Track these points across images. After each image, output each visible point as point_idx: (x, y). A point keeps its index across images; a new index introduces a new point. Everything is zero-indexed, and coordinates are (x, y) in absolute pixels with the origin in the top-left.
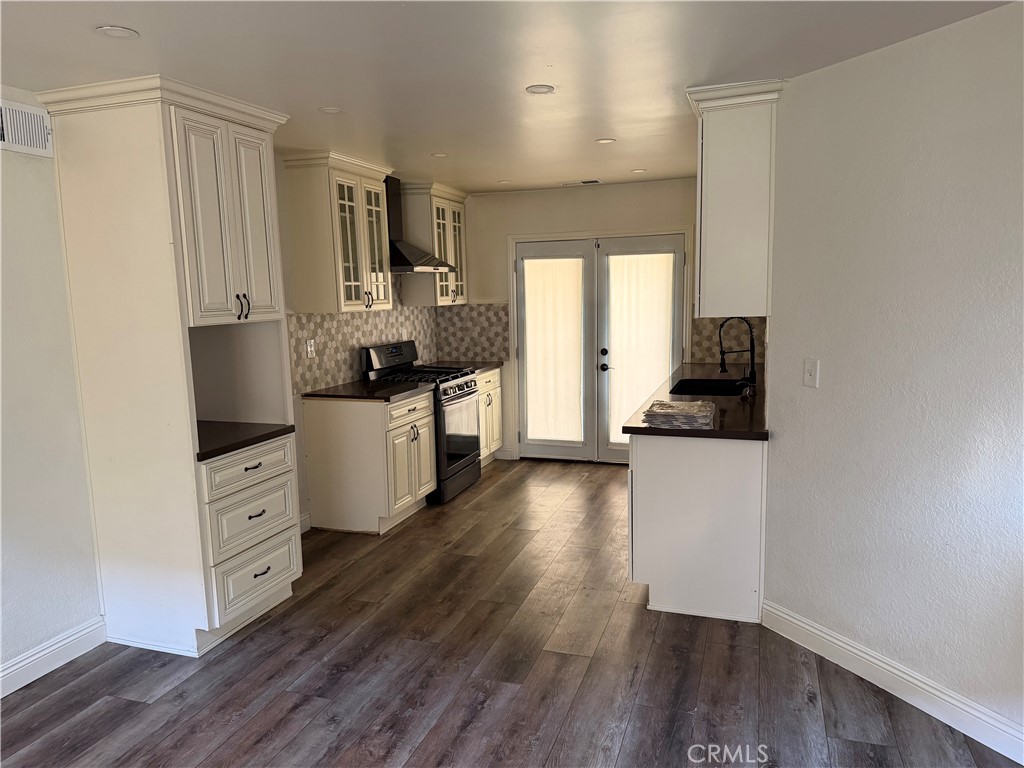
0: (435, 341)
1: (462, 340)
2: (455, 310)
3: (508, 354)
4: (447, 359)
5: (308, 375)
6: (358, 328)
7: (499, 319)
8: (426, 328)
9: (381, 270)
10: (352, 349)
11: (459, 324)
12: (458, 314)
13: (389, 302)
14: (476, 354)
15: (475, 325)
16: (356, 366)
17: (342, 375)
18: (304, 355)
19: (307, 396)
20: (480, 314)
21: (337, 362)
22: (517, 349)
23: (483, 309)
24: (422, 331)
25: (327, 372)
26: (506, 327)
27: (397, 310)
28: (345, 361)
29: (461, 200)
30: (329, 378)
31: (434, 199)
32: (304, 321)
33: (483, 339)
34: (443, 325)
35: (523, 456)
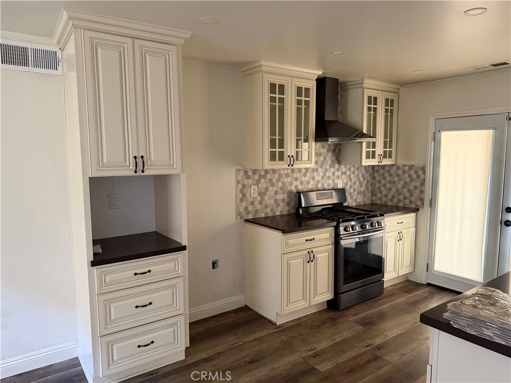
0: (370, 188)
1: (390, 189)
2: (387, 169)
3: (423, 204)
4: (379, 202)
5: (250, 208)
6: (296, 179)
7: (418, 177)
8: (362, 179)
9: (306, 140)
10: (291, 192)
11: (389, 179)
12: (389, 171)
13: (311, 163)
14: (399, 201)
15: (400, 179)
16: (292, 204)
17: (280, 209)
18: (248, 195)
19: (247, 221)
20: (404, 172)
21: (276, 201)
22: (431, 200)
23: (406, 168)
24: (358, 183)
25: (267, 206)
26: (423, 183)
27: (334, 167)
28: (283, 200)
29: (396, 91)
30: (268, 211)
31: (366, 90)
32: (250, 173)
33: (405, 190)
34: (378, 178)
35: (429, 282)
